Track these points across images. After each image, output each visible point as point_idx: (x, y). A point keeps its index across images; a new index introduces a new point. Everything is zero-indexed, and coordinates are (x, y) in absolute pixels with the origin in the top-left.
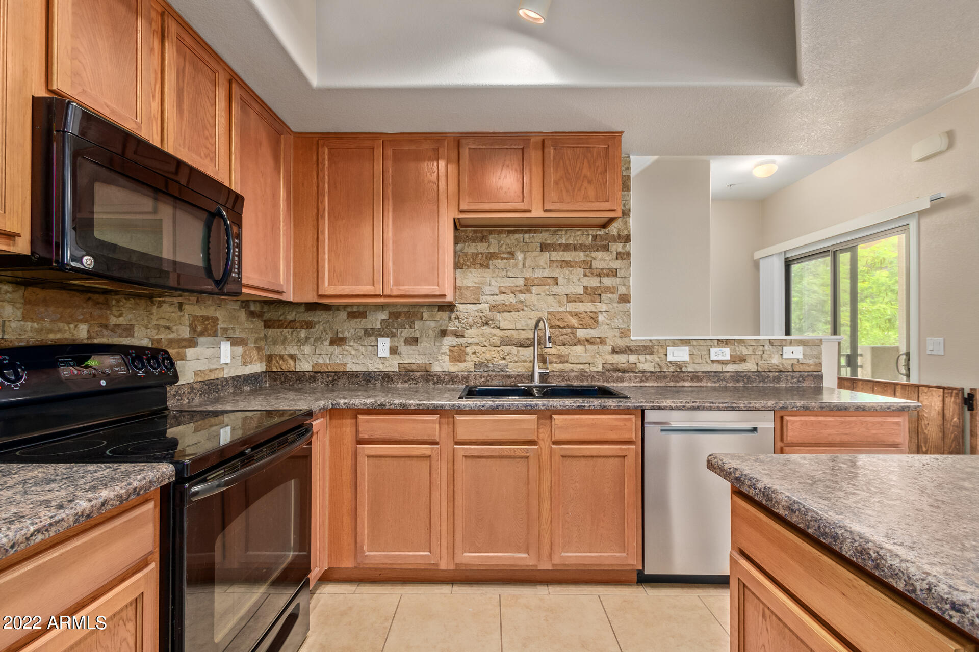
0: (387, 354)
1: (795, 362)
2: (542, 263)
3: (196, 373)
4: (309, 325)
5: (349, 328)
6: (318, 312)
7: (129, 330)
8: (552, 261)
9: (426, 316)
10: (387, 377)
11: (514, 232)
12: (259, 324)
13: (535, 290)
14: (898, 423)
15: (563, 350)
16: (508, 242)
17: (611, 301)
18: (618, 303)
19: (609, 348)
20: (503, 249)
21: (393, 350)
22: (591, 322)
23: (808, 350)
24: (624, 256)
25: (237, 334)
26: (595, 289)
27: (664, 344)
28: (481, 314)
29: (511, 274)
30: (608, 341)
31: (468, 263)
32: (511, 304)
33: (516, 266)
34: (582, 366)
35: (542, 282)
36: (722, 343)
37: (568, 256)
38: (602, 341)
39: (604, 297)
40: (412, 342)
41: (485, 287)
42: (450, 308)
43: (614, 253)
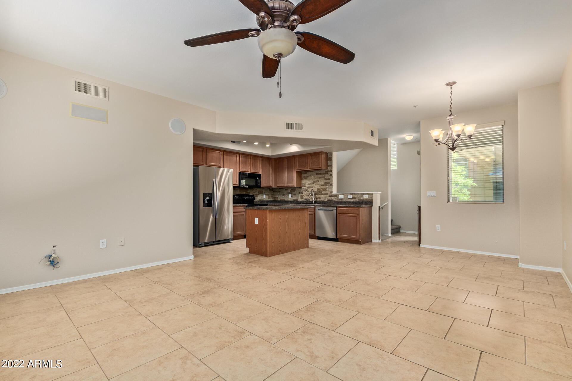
0: (291, 197)
1: (366, 198)
2: (316, 178)
3: (259, 199)
4: (279, 192)
5: (285, 192)
6: (281, 189)
7: (250, 193)
8: (318, 177)
9: (297, 189)
10: (291, 201)
11: (311, 172)
12: (273, 192)
14: (357, 209)
15: (320, 196)
17: (329, 185)
19: (328, 196)
20: (309, 175)
21: (292, 196)
22: (325, 190)
23: (369, 195)
24: (331, 175)
25: (267, 193)
27: (338, 195)
28: (306, 189)
29: (311, 180)
32: (311, 187)
33: (311, 178)
34: (323, 200)
35: (316, 182)
36: (351, 194)
37: (321, 176)
38: (327, 194)
39: (327, 184)
40: (295, 195)
41: (306, 183)
42: (301, 188)
43: (329, 175)
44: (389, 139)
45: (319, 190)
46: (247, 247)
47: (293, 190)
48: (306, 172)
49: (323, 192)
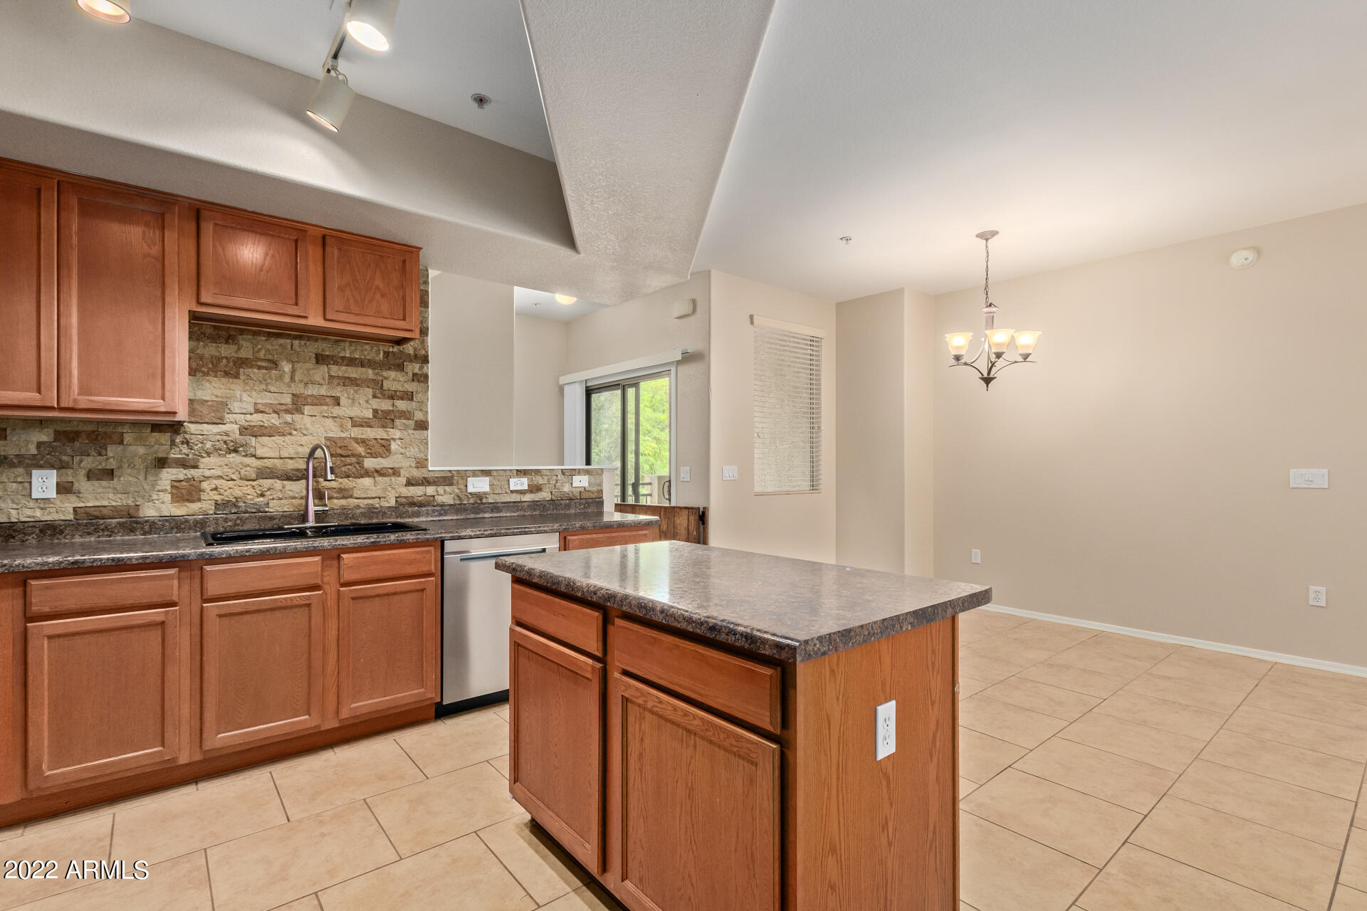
0: (51, 494)
1: (582, 490)
2: (317, 378)
8: (331, 377)
10: (50, 529)
11: (278, 336)
13: (307, 409)
15: (346, 483)
16: (269, 347)
17: (406, 427)
18: (415, 429)
19: (403, 480)
20: (262, 355)
21: (64, 489)
22: (381, 450)
24: (422, 378)
26: (386, 413)
27: (464, 475)
28: (225, 438)
29: (272, 389)
30: (402, 472)
31: (205, 370)
32: (273, 427)
33: (280, 378)
34: (370, 501)
35: (319, 401)
36: (520, 473)
37: (354, 372)
38: (395, 472)
39: (398, 422)
40: (100, 475)
42: (167, 428)
43: (410, 374)
45: (338, 449)
47: (93, 437)
49: (370, 463)
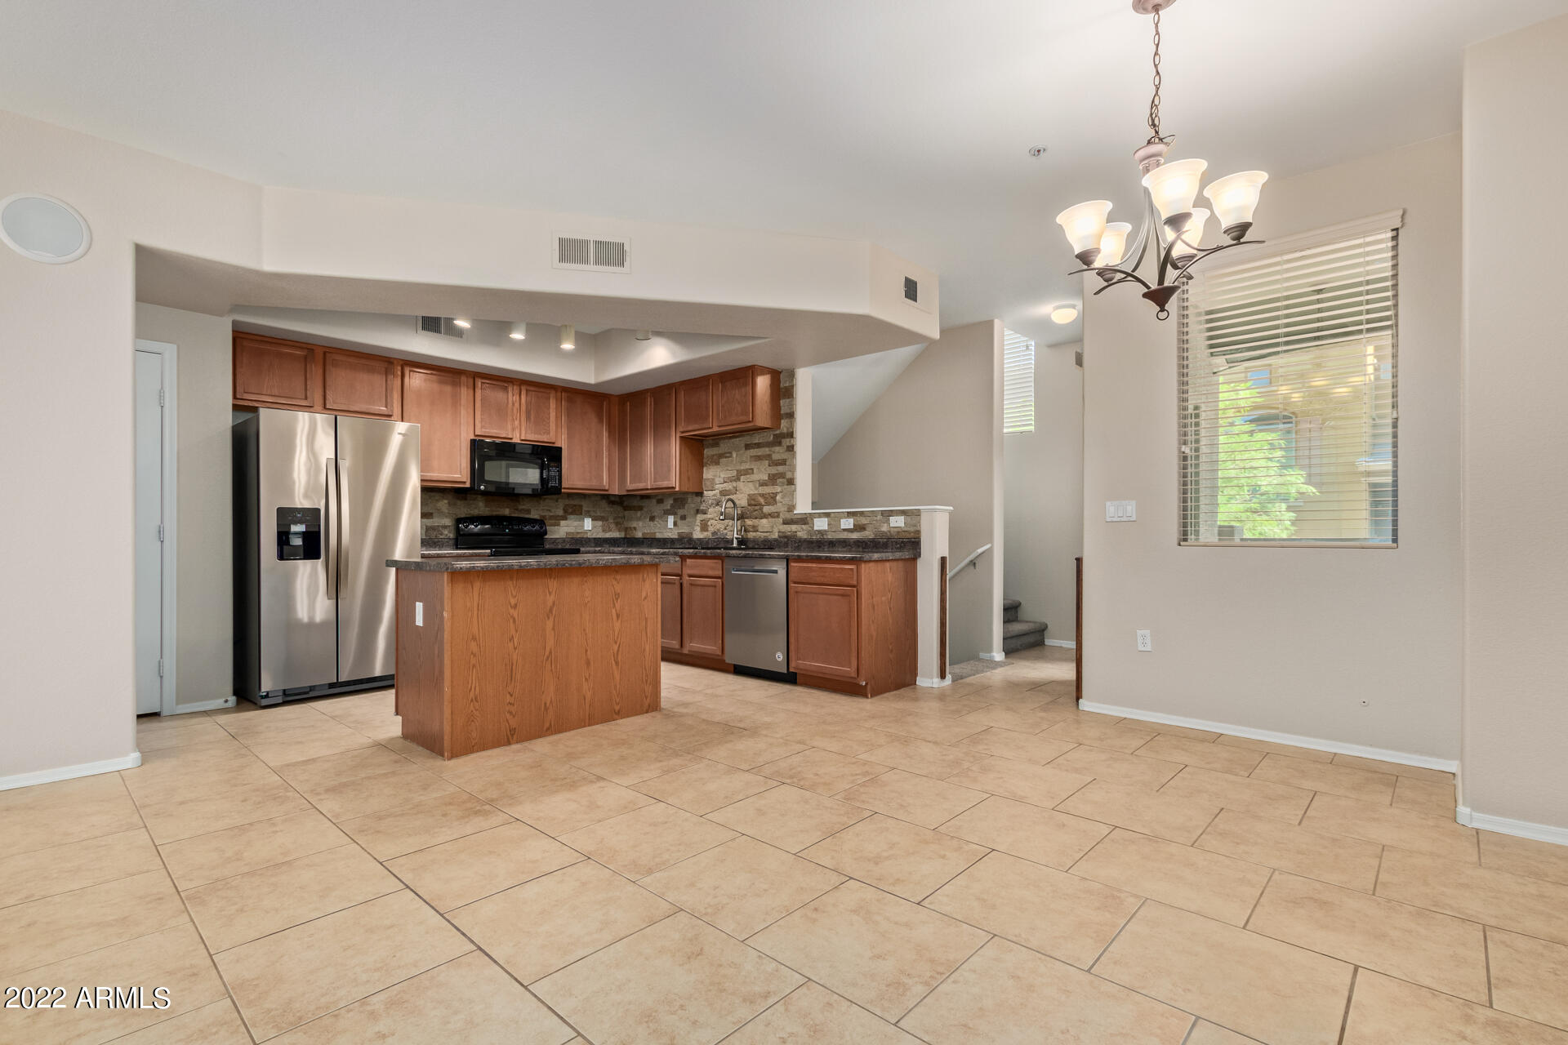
0: (672, 526)
1: (899, 530)
2: (745, 459)
3: (566, 533)
4: (640, 508)
5: (657, 510)
6: (645, 500)
7: (529, 511)
8: (751, 457)
9: (689, 500)
10: (672, 541)
11: (732, 437)
12: (619, 508)
13: (742, 478)
14: (852, 569)
15: (756, 522)
16: (729, 444)
17: (783, 484)
18: (788, 485)
19: (781, 521)
20: (726, 450)
21: (675, 524)
22: (772, 501)
23: (909, 518)
24: (791, 448)
25: (599, 514)
26: (774, 475)
27: (813, 516)
28: (715, 498)
29: (730, 469)
30: (781, 514)
32: (730, 490)
33: (732, 461)
34: (765, 534)
35: (746, 472)
36: (850, 514)
37: (759, 452)
38: (778, 515)
39: (778, 481)
40: (683, 518)
41: (716, 477)
42: (700, 494)
43: (785, 447)
44: (997, 323)
45: (753, 502)
46: (397, 713)
47: (682, 501)
48: (716, 438)
49: (766, 509)
